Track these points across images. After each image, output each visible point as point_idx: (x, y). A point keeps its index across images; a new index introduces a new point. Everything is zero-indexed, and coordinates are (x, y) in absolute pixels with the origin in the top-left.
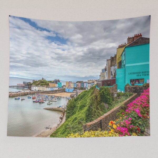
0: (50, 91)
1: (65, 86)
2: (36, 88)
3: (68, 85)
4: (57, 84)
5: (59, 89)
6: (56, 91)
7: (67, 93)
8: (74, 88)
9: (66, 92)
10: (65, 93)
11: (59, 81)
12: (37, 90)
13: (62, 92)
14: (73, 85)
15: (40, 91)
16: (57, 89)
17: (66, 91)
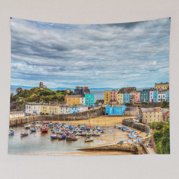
0: (70, 115)
1: (102, 101)
2: (37, 107)
3: (109, 100)
4: (84, 99)
5: (89, 108)
6: (84, 113)
7: (112, 118)
8: (127, 105)
9: (107, 114)
10: (107, 118)
11: (87, 90)
12: (38, 112)
13: (98, 116)
14: (122, 97)
15: (47, 114)
16: (85, 109)
17: (107, 112)
